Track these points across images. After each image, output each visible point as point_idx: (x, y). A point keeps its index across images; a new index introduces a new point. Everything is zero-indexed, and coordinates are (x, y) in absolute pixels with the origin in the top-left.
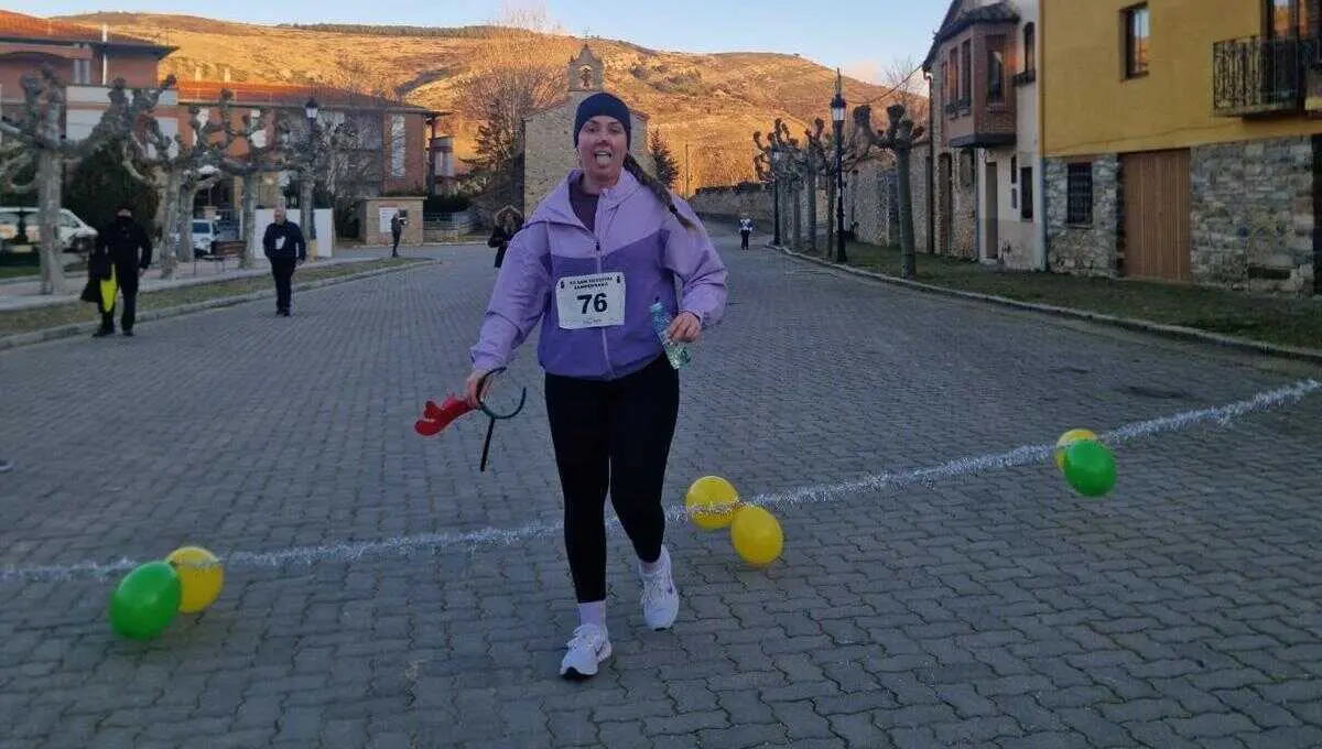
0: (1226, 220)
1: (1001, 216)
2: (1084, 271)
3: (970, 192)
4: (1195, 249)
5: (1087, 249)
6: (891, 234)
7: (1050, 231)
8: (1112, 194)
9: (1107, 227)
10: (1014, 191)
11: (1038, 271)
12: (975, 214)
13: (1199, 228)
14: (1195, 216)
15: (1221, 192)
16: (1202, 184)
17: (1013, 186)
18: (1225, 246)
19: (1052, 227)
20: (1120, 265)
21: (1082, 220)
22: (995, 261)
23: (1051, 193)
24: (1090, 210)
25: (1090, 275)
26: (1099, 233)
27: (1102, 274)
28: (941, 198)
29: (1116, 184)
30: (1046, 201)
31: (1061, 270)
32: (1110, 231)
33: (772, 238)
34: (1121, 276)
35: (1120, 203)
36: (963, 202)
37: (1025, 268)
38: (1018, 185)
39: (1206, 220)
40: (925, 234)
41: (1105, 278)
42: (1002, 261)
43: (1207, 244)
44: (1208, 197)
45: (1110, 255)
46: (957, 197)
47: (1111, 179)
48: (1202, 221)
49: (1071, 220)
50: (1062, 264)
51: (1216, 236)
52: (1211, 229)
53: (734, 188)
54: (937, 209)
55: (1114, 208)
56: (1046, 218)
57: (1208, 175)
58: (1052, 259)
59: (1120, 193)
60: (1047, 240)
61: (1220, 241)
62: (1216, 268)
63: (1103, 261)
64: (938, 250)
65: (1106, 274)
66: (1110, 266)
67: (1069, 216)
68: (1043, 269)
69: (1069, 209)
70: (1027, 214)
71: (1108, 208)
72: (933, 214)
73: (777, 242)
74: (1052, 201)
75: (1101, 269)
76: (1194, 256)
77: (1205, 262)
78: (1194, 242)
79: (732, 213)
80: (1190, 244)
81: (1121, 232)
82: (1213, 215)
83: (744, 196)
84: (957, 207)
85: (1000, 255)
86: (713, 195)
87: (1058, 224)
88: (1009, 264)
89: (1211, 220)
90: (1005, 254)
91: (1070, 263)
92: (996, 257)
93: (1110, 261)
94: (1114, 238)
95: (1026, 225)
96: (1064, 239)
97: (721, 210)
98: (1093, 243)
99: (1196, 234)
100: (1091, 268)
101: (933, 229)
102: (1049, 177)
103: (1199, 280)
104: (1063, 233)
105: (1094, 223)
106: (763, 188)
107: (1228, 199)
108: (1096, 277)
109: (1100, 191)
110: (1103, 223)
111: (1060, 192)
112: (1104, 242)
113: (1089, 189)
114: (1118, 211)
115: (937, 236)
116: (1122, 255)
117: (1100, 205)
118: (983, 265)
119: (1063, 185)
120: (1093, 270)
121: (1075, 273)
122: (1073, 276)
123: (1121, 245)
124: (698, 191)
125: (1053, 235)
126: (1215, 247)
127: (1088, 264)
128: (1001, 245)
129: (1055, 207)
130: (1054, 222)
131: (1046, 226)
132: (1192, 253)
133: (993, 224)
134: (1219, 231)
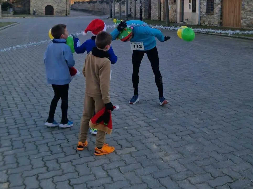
0: (251, 13)
1: (184, 11)
2: (211, 25)
3: (174, 5)
4: (242, 20)
5: (212, 20)
6: (145, 15)
7: (201, 15)
8: (219, 6)
9: (217, 14)
10: (190, 5)
11: (198, 25)
12: (176, 11)
13: (243, 15)
14: (243, 12)
15: (250, 6)
16: (245, 4)
17: (190, 4)
18: (251, 19)
19: (202, 14)
20: (221, 23)
21: (210, 12)
22: (182, 23)
23: (202, 6)
24: (213, 10)
25: (213, 26)
26: (215, 16)
27: (216, 26)
28: (163, 6)
29: (220, 4)
30: (200, 8)
31: (204, 25)
32: (219, 16)
33: (109, 16)
34: (221, 26)
35: (221, 8)
36: (171, 7)
37: (193, 24)
38: (191, 4)
39: (246, 13)
40: (157, 15)
41: (217, 27)
42: (185, 22)
43: (245, 18)
44: (246, 7)
45: (218, 21)
46: (170, 6)
47: (220, 2)
48: (245, 13)
49: (207, 13)
50: (205, 23)
51: (248, 17)
52: (247, 15)
53: (87, 2)
54: (162, 9)
55: (220, 10)
56: (200, 12)
57: (246, 2)
58: (202, 22)
59: (221, 6)
60: (200, 17)
61: (250, 18)
62: (248, 24)
63: (216, 23)
64: (162, 19)
65: (217, 26)
66: (218, 24)
67: (207, 12)
68: (199, 24)
69: (207, 10)
70: (194, 10)
71: (218, 10)
72: (161, 10)
73: (111, 17)
74: (202, 8)
75: (215, 24)
76: (242, 21)
77: (245, 23)
78: (242, 18)
79: (87, 9)
80: (242, 19)
81: (221, 16)
82: (247, 12)
83: (91, 4)
84: (170, 9)
85: (184, 22)
86: (81, 4)
87: (204, 13)
88: (187, 24)
89: (247, 13)
90: (186, 21)
91: (207, 23)
92: (182, 21)
93: (218, 22)
94: (220, 17)
95: (194, 14)
96: (205, 17)
97: (84, 8)
98: (214, 18)
99: (243, 16)
100: (213, 24)
101: (161, 14)
102: (201, 2)
103: (244, 27)
104: (205, 16)
105: (214, 13)
106: (98, 2)
107: (252, 8)
108: (214, 27)
109: (215, 5)
110: (217, 13)
111: (205, 5)
112: (217, 18)
113: (213, 5)
114: (221, 10)
115: (162, 16)
116: (221, 21)
117: (216, 9)
118: (178, 23)
119: (205, 4)
120: (214, 25)
121: (208, 25)
122: (208, 26)
123: (221, 19)
124: (75, 3)
125: (202, 16)
126: (247, 19)
127: (212, 23)
128: (184, 18)
129: (203, 9)
130: (202, 13)
131: (200, 14)
132: (241, 21)
133: (182, 13)
134: (249, 15)
